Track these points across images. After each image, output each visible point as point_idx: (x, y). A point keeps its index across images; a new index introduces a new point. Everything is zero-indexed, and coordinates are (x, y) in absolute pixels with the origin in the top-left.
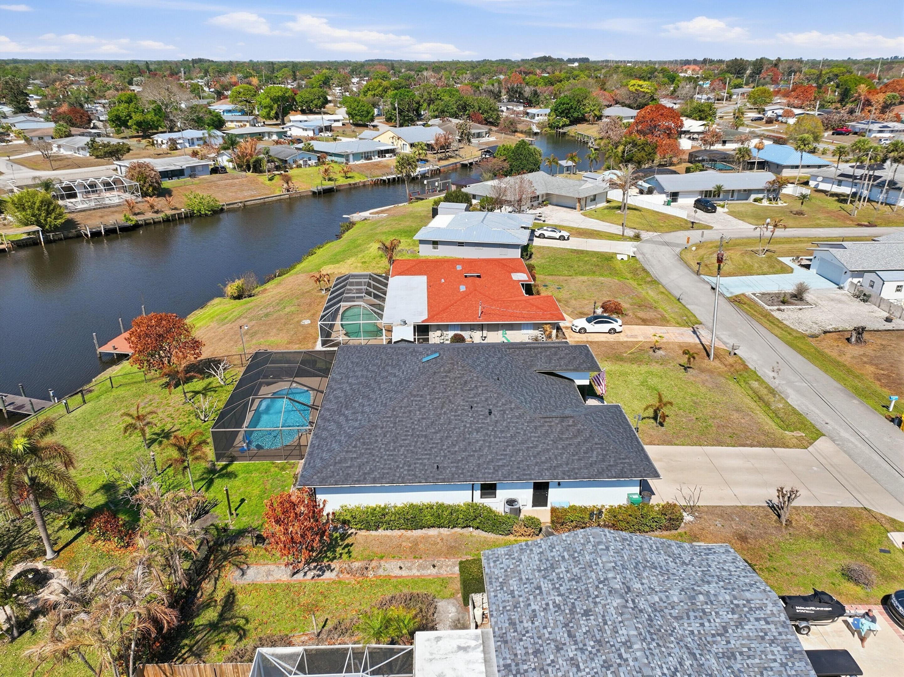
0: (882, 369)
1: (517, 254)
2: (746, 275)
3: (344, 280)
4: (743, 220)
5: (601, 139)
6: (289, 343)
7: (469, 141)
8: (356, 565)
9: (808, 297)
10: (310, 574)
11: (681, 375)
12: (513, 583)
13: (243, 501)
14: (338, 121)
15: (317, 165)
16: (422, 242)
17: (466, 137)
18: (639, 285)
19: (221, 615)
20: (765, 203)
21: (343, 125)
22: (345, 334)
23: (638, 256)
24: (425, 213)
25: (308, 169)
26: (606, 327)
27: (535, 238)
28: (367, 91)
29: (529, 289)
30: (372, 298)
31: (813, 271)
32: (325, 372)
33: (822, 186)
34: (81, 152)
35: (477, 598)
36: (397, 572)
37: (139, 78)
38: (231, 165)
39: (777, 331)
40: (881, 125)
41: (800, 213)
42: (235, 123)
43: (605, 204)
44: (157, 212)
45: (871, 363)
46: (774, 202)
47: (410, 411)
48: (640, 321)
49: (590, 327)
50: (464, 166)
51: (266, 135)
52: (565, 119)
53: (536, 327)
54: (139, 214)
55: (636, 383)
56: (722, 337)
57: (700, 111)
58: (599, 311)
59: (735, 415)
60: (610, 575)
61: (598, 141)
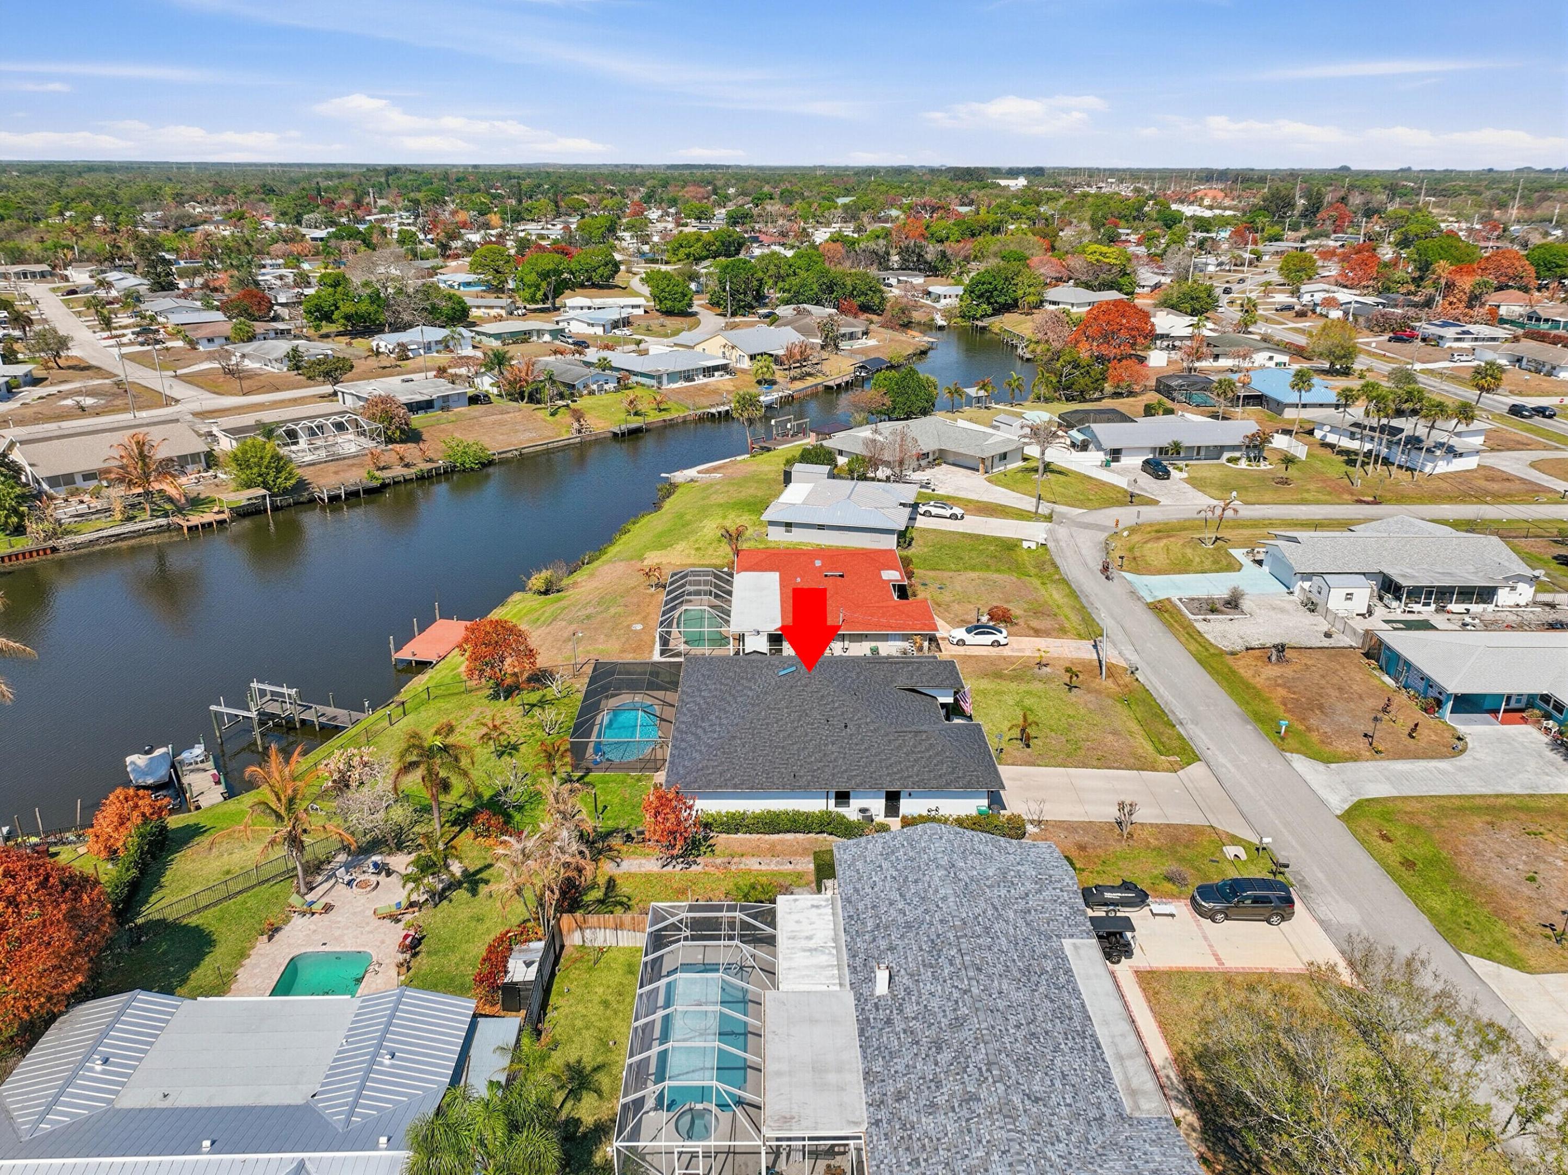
0: (1294, 693)
1: (890, 542)
2: (1180, 573)
3: (681, 577)
4: (1203, 492)
5: (1037, 342)
6: (623, 651)
7: (837, 347)
8: (719, 861)
9: (1246, 604)
10: (679, 867)
11: (1063, 696)
12: (859, 865)
13: (605, 807)
14: (639, 307)
15: (617, 390)
16: (772, 523)
17: (832, 341)
18: (1043, 584)
19: (606, 894)
20: (1243, 464)
21: (646, 312)
22: (686, 642)
23: (1050, 545)
24: (772, 476)
25: (604, 396)
26: (988, 639)
27: (919, 517)
28: (678, 249)
29: (903, 592)
30: (712, 598)
31: (1266, 568)
32: (673, 685)
33: (1332, 438)
34: (277, 365)
35: (829, 883)
36: (757, 867)
37: (311, 215)
38: (495, 391)
39: (1193, 646)
40: (1459, 329)
41: (1285, 482)
42: (483, 310)
43: (1021, 464)
44: (407, 466)
45: (1283, 686)
46: (1253, 463)
47: (767, 724)
48: (1031, 632)
49: (970, 639)
50: (828, 388)
51: (535, 333)
52: (985, 306)
53: (906, 638)
54: (384, 468)
55: (1011, 702)
56: (1125, 652)
57: (1192, 299)
58: (985, 619)
59: (1110, 737)
60: (939, 855)
61: (1032, 346)
